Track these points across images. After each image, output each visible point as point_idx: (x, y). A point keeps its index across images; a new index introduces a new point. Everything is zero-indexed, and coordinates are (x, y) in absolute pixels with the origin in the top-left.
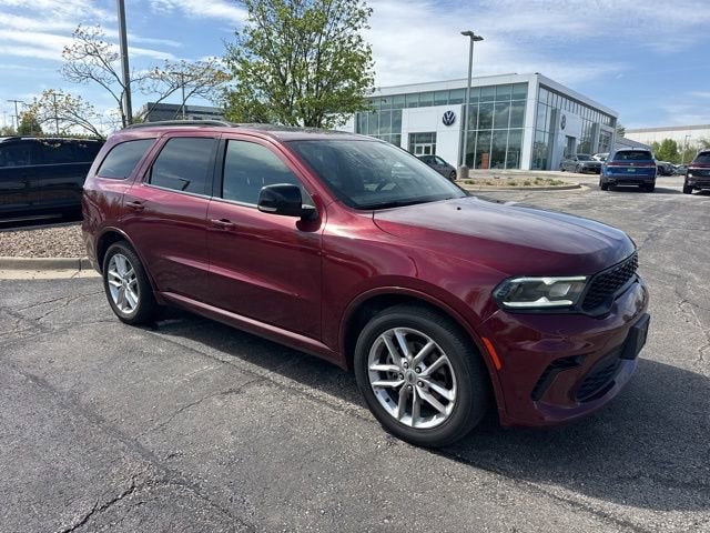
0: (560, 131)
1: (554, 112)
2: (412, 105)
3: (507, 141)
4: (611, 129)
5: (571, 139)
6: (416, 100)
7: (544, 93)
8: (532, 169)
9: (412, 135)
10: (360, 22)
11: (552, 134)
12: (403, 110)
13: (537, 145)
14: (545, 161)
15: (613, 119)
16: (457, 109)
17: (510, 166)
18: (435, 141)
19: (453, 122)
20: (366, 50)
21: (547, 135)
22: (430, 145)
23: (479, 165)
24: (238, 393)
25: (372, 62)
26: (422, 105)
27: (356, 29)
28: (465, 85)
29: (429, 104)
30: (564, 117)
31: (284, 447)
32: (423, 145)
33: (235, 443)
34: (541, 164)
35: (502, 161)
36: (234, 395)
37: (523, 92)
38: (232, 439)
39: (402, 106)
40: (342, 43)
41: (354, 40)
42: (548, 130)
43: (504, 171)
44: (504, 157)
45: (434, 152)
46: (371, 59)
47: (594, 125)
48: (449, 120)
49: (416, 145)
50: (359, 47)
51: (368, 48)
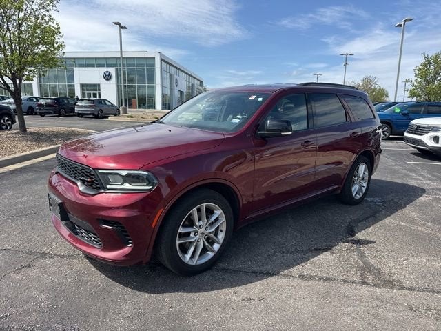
0: (176, 88)
1: (171, 76)
2: (81, 66)
3: (146, 92)
4: (200, 88)
5: (181, 92)
6: (83, 62)
7: (164, 64)
8: (163, 109)
9: (82, 85)
10: (51, 6)
11: (171, 89)
12: (74, 68)
13: (164, 96)
14: (169, 104)
15: (201, 82)
16: (112, 70)
17: (149, 107)
18: (99, 90)
19: (110, 78)
20: (56, 26)
21: (169, 90)
22: (97, 92)
23: (131, 106)
24: (29, 267)
25: (61, 35)
26: (88, 66)
27: (48, 11)
28: (119, 56)
29: (92, 66)
30: (176, 80)
31: (85, 290)
32: (92, 92)
33: (48, 297)
34: (167, 106)
35: (144, 104)
36: (27, 269)
37: (152, 63)
38: (43, 296)
39: (73, 65)
40: (38, 19)
41: (47, 18)
42: (169, 87)
43: (147, 110)
44: (145, 102)
45: (100, 96)
46: (60, 33)
47: (193, 85)
48: (108, 77)
49: (87, 92)
50: (50, 23)
51: (57, 24)
